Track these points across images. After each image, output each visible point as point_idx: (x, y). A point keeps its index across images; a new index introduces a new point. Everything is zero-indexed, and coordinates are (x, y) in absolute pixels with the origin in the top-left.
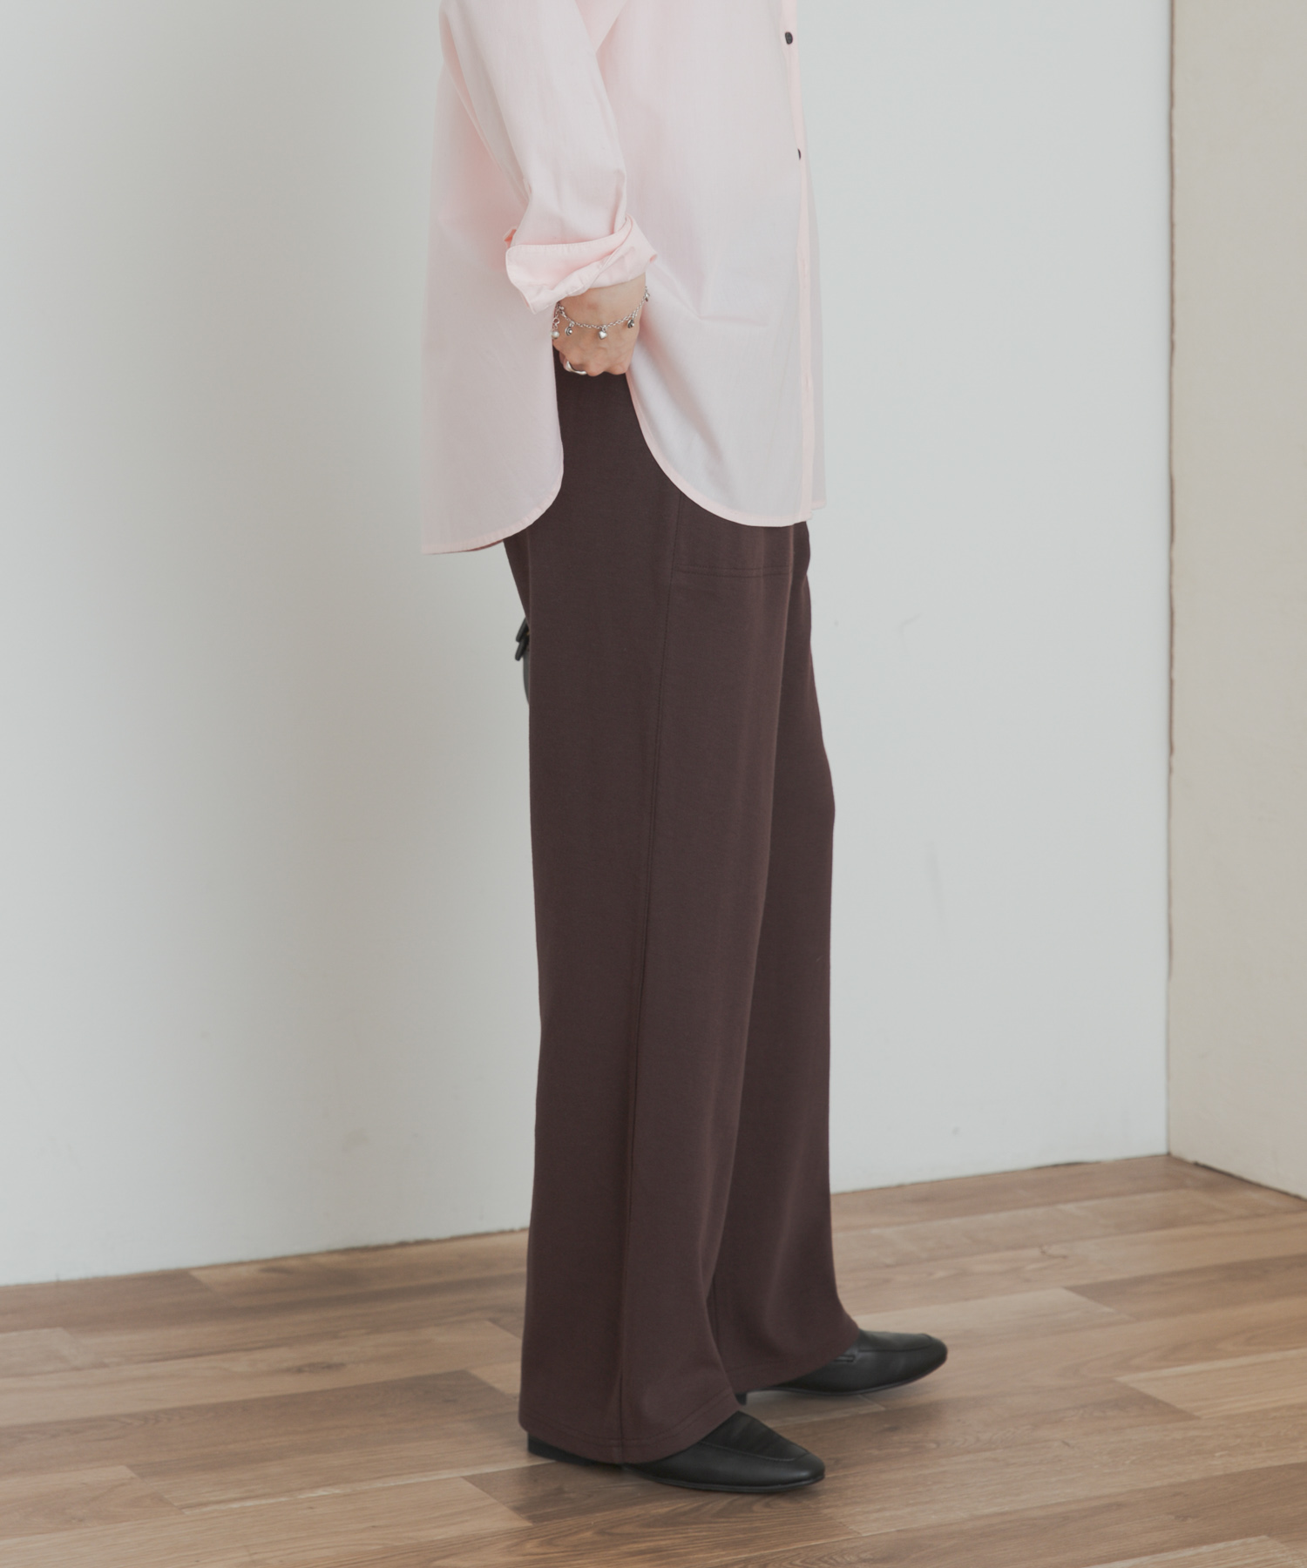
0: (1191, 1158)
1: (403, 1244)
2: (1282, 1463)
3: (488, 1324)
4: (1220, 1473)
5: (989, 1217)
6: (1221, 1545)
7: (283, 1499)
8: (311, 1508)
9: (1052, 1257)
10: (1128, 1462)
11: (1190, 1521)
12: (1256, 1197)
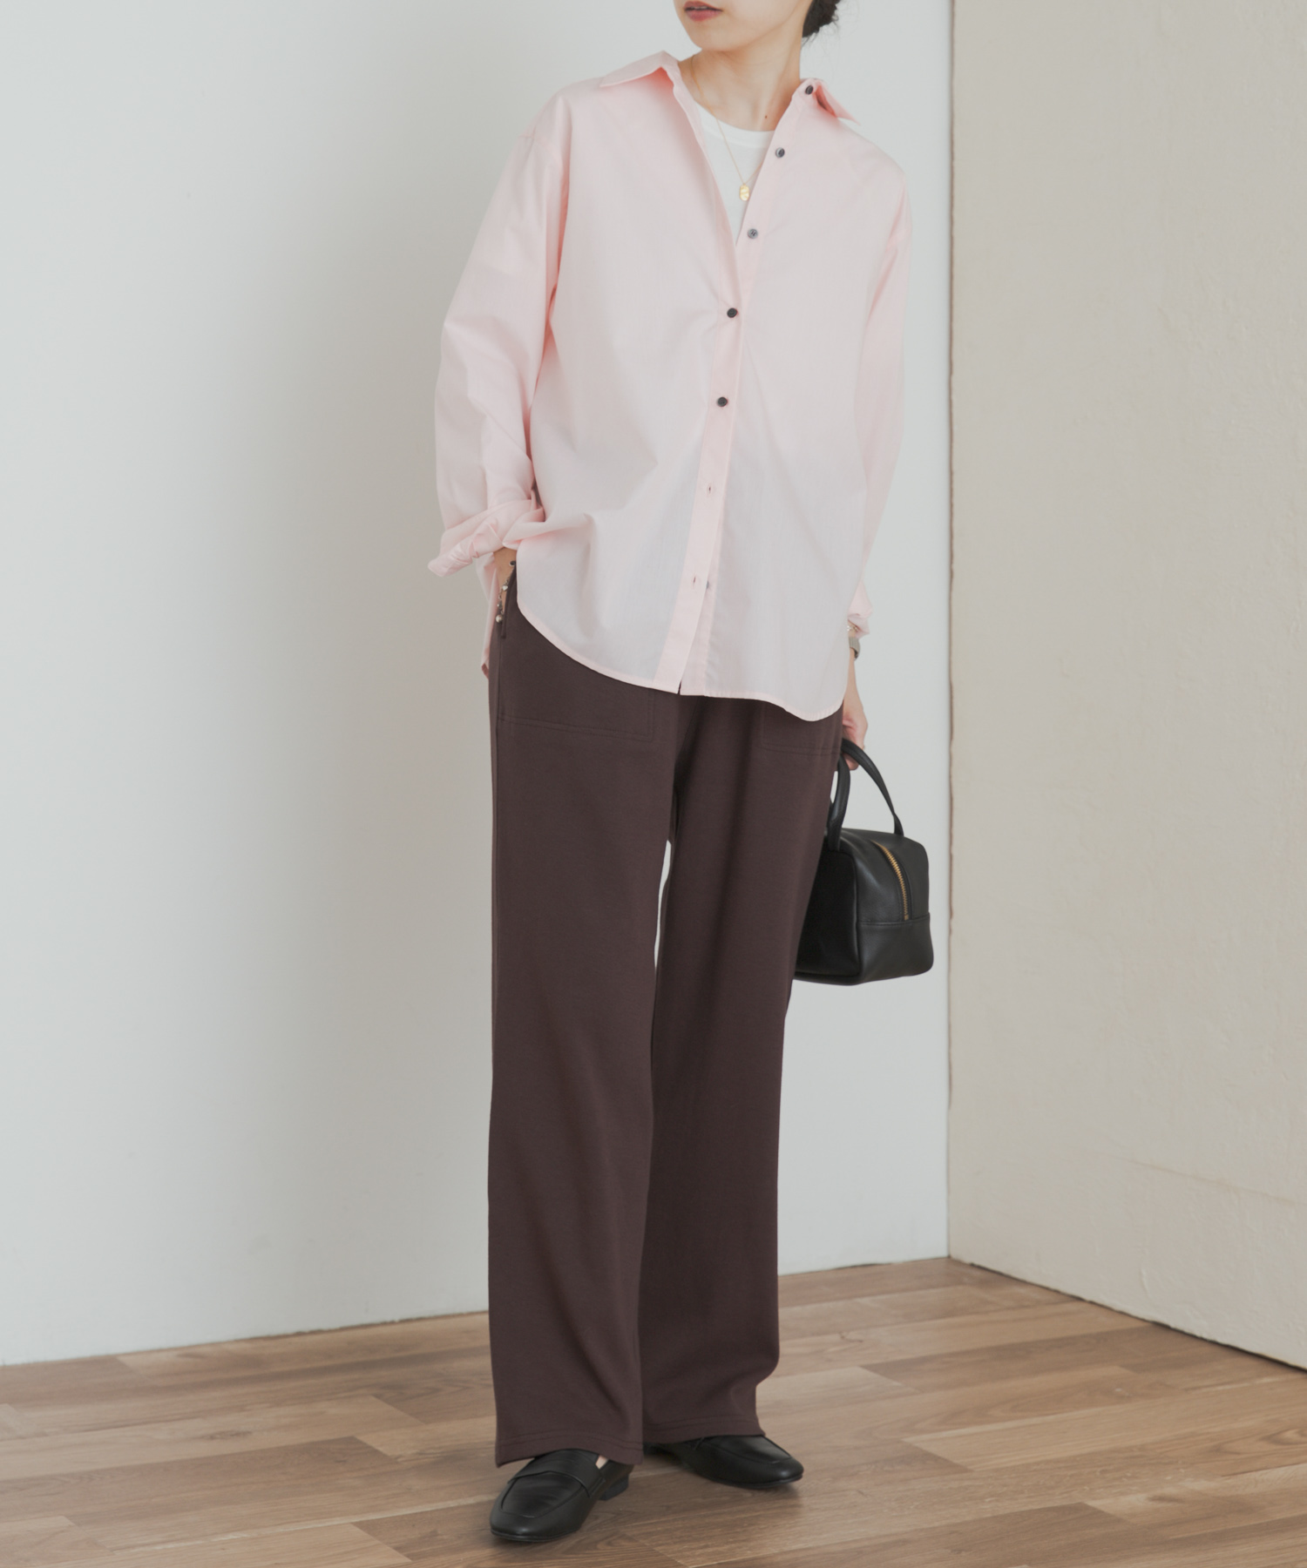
0: (968, 1259)
2: (1042, 1506)
3: (373, 1399)
4: (989, 1515)
7: (198, 1542)
8: (224, 1549)
9: (851, 1341)
10: (912, 1507)
11: (964, 1554)
12: (1022, 1291)
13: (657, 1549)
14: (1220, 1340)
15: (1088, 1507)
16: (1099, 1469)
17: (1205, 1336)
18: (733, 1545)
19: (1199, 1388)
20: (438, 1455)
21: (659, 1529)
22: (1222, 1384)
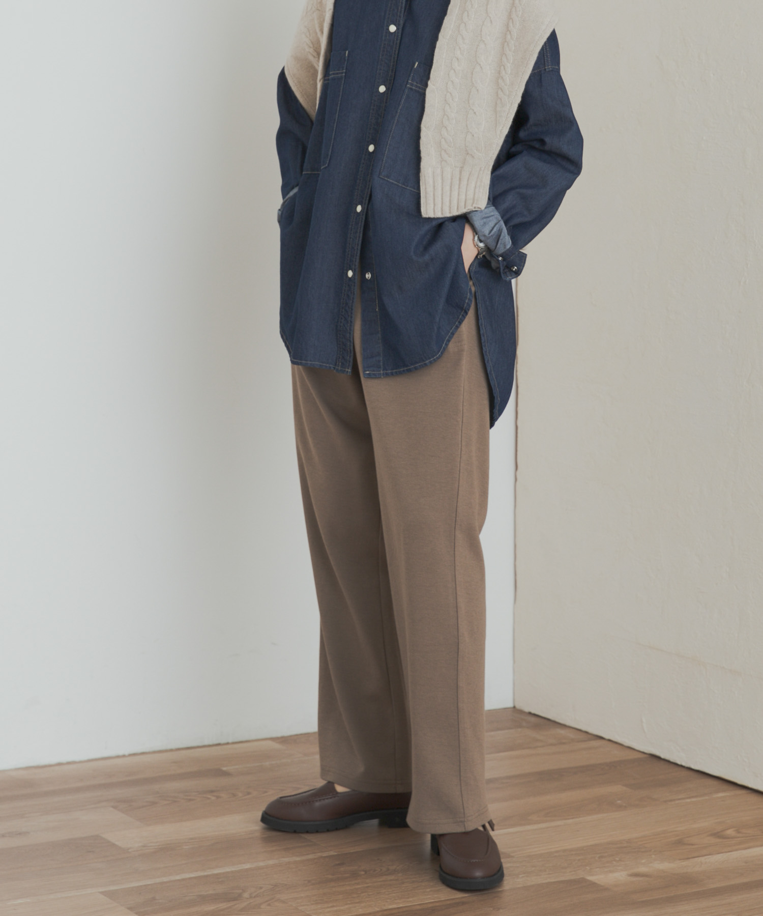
0: (527, 710)
12: (562, 732)
13: (300, 908)
14: (693, 767)
15: (586, 881)
16: (598, 856)
17: (684, 764)
18: (351, 906)
19: (674, 800)
20: (156, 847)
21: (302, 895)
22: (690, 798)
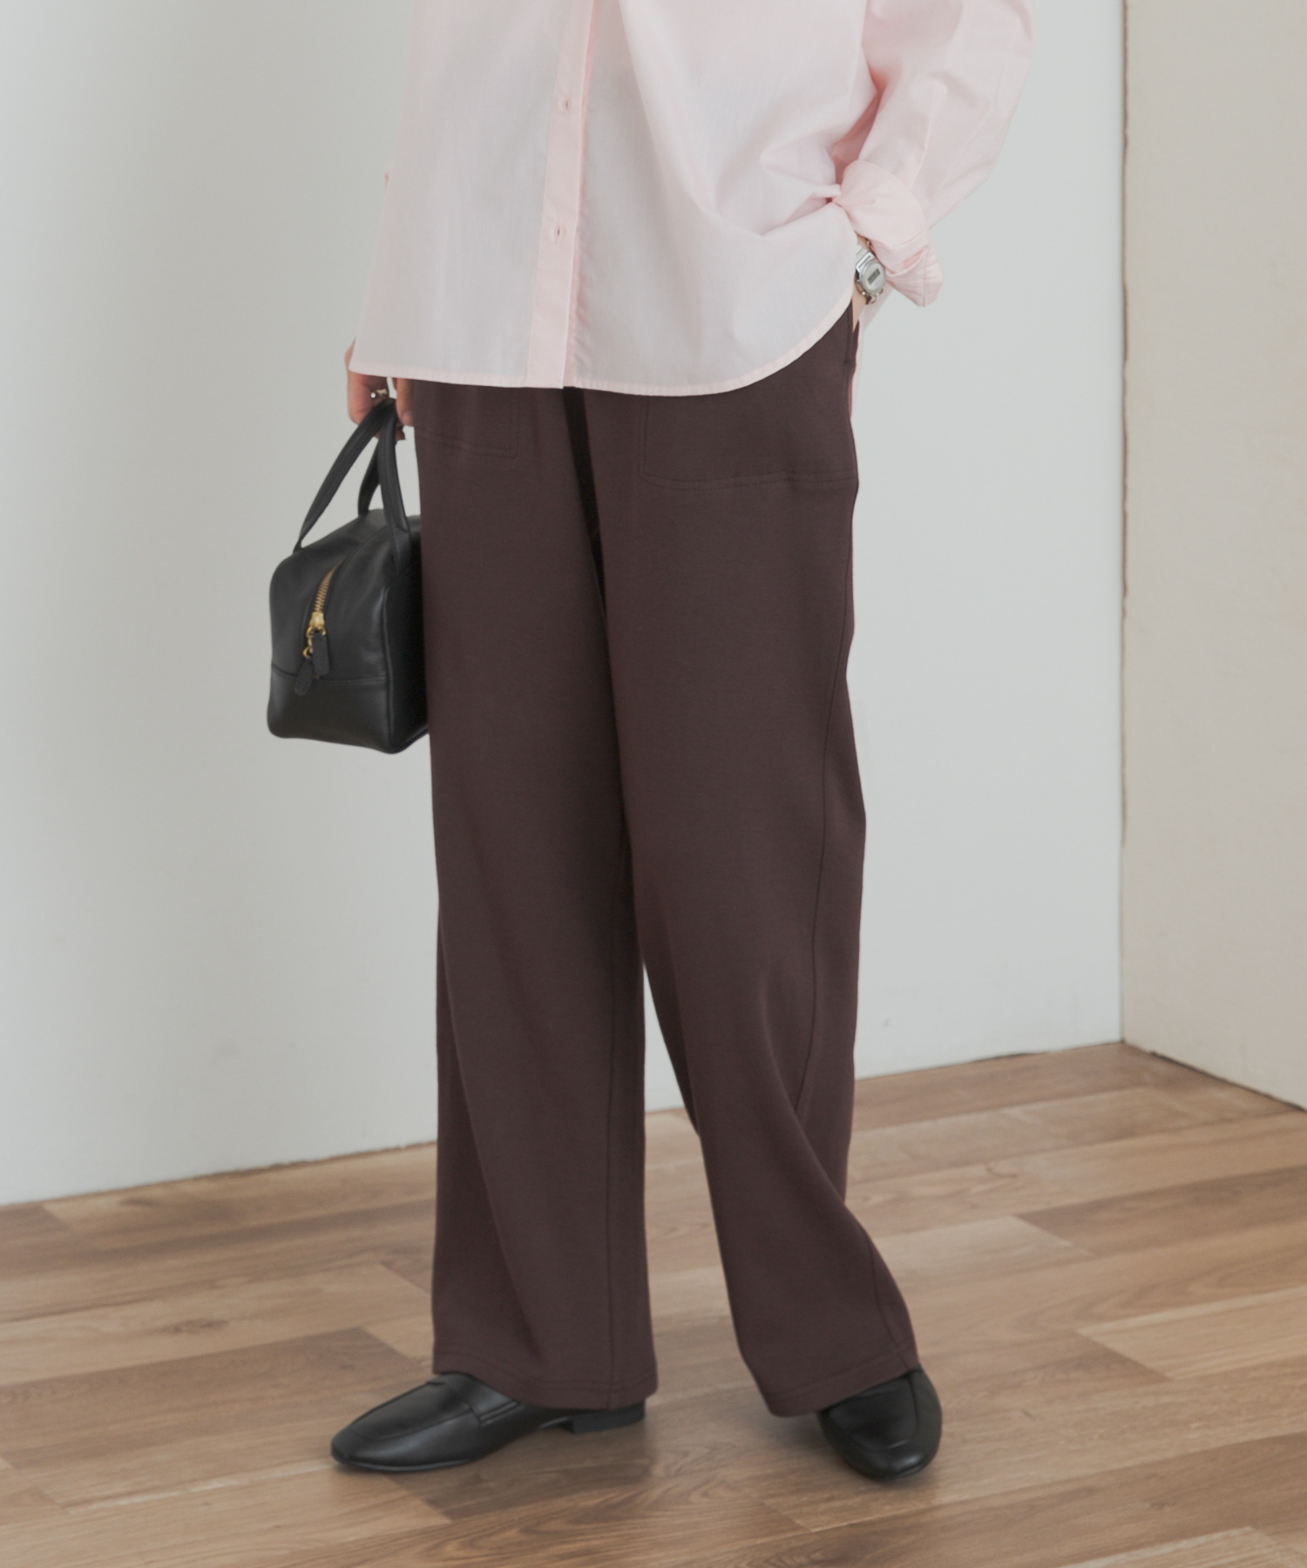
0: (1148, 1046)
1: (277, 1168)
3: (382, 1269)
4: (1196, 1449)
5: (926, 1125)
6: (1201, 1540)
8: (207, 1504)
9: (1001, 1176)
11: (1167, 1509)
